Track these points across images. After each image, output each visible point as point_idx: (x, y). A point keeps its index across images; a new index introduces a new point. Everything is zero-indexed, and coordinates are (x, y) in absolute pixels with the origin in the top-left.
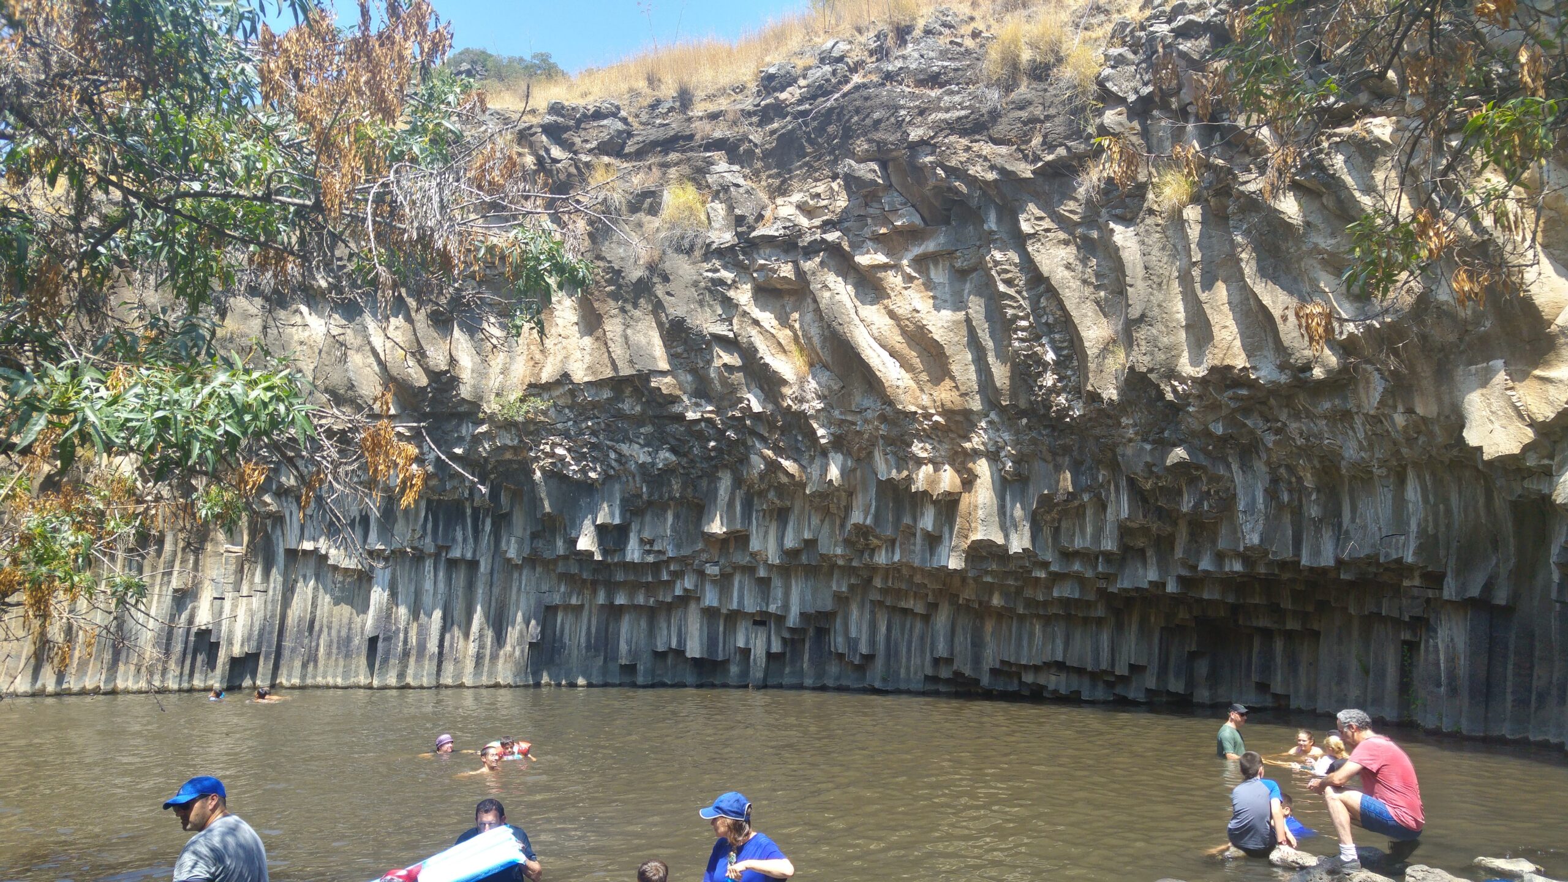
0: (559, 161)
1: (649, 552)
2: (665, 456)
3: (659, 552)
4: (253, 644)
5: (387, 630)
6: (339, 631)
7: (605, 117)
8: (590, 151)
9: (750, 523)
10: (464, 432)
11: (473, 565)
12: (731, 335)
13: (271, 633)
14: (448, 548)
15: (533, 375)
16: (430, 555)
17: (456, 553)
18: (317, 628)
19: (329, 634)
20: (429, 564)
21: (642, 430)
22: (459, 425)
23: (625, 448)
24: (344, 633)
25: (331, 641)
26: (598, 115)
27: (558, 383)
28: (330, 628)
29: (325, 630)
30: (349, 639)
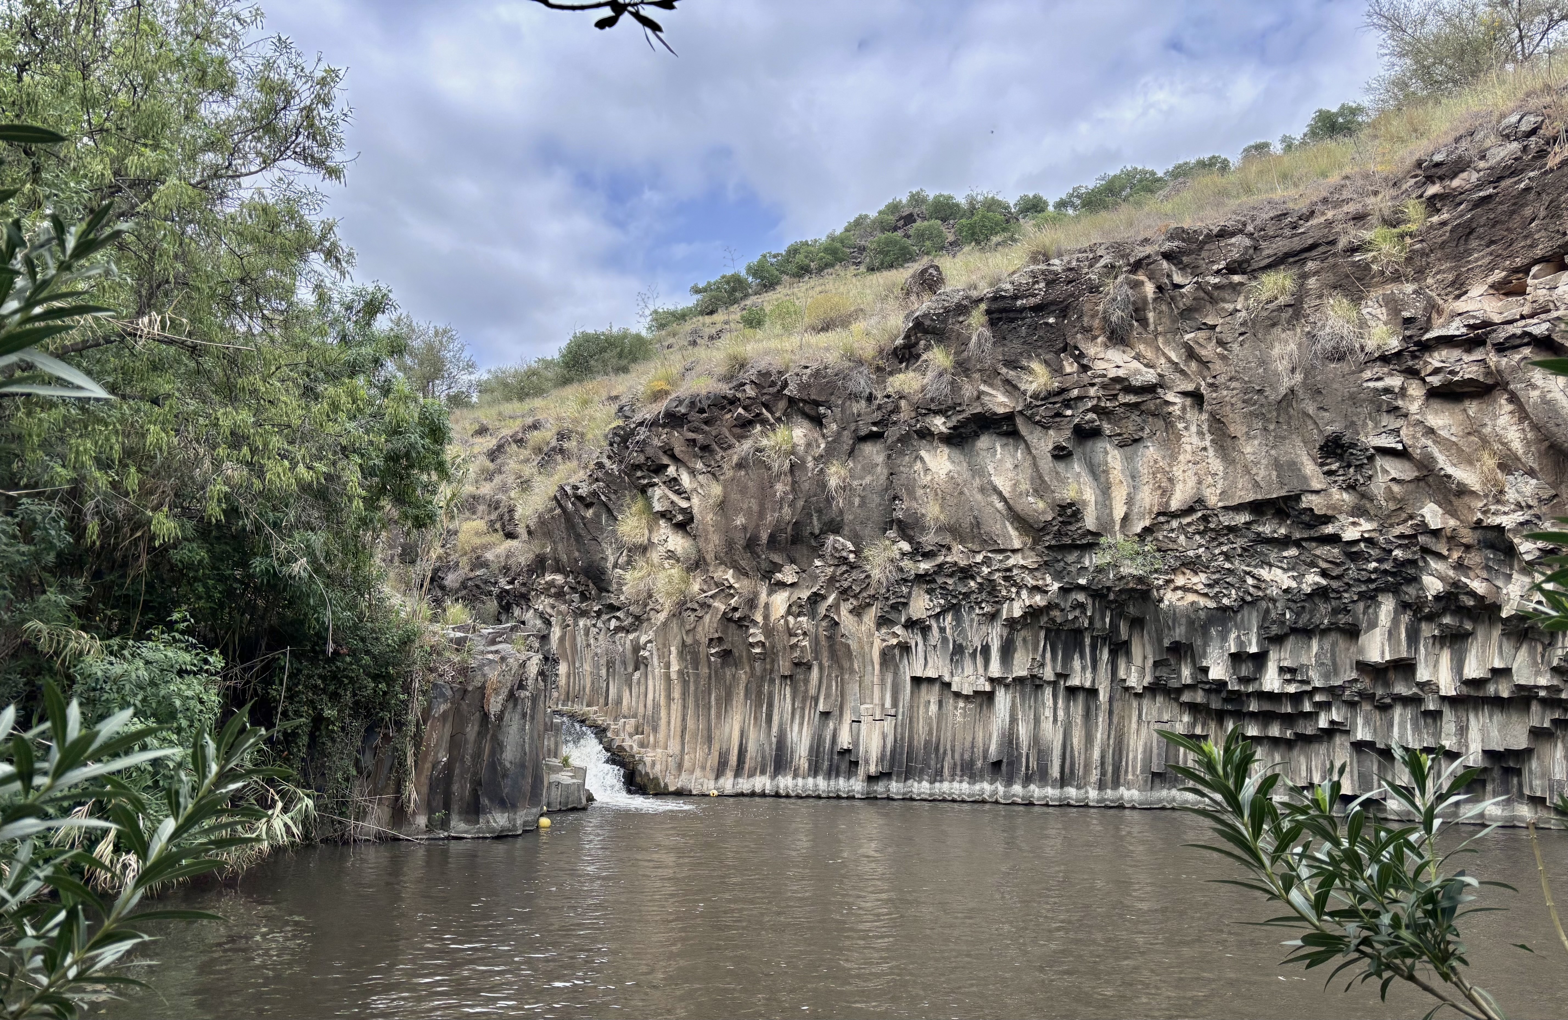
0: (1182, 287)
1: (1289, 681)
2: (1313, 579)
3: (1302, 682)
4: (886, 763)
5: (1010, 755)
6: (962, 755)
7: (1233, 234)
8: (1218, 272)
9: (1416, 650)
10: (1087, 563)
11: (1092, 692)
12: (1400, 447)
13: (901, 754)
14: (1066, 677)
15: (1160, 504)
16: (1049, 683)
17: (1075, 681)
18: (941, 750)
19: (953, 757)
20: (1048, 692)
21: (1285, 554)
22: (1081, 557)
23: (1264, 573)
24: (967, 756)
25: (955, 764)
26: (1224, 234)
27: (1190, 510)
28: (953, 751)
29: (949, 752)
30: (972, 762)
